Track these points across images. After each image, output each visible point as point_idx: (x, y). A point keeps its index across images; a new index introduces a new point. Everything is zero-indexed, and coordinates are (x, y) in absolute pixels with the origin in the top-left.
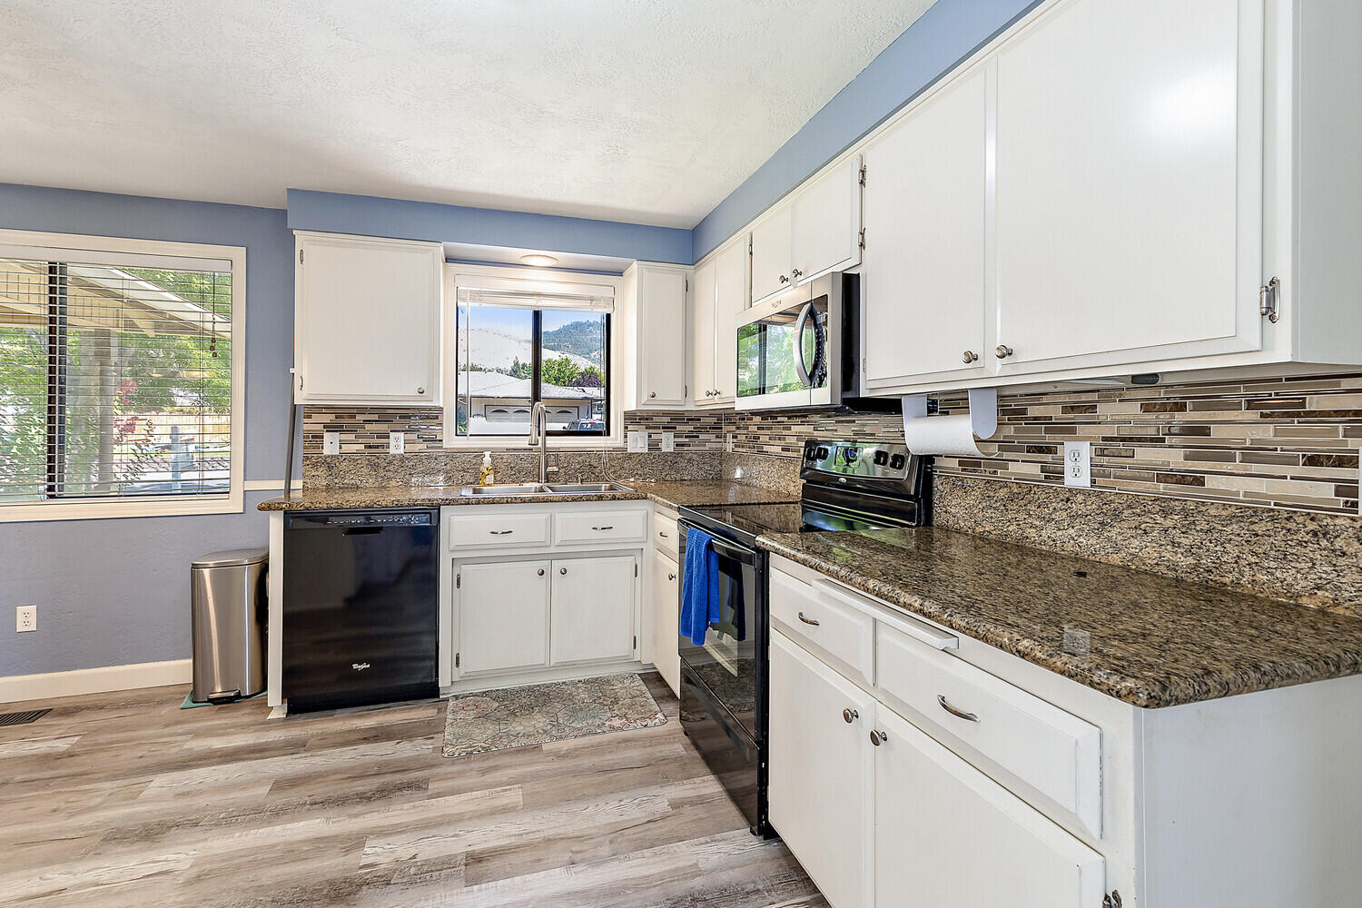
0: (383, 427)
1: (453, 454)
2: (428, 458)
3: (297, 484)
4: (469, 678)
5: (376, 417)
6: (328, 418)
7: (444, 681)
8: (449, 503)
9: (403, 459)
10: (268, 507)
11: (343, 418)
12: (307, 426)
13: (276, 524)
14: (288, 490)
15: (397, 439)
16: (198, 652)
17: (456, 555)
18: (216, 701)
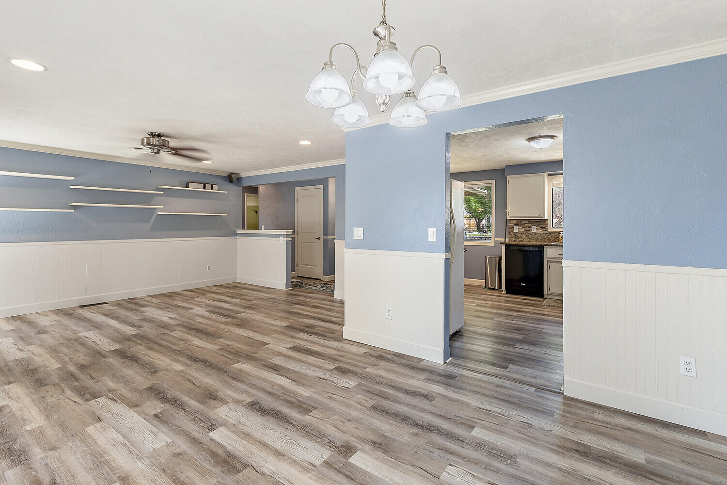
0: (530, 225)
1: (551, 233)
2: (543, 234)
3: (507, 240)
4: (552, 295)
5: (528, 222)
6: (515, 222)
7: (545, 293)
8: (546, 245)
9: (535, 234)
10: (502, 243)
11: (519, 222)
12: (509, 224)
13: (503, 248)
14: (505, 241)
15: (533, 228)
16: (486, 279)
17: (548, 260)
18: (489, 288)
